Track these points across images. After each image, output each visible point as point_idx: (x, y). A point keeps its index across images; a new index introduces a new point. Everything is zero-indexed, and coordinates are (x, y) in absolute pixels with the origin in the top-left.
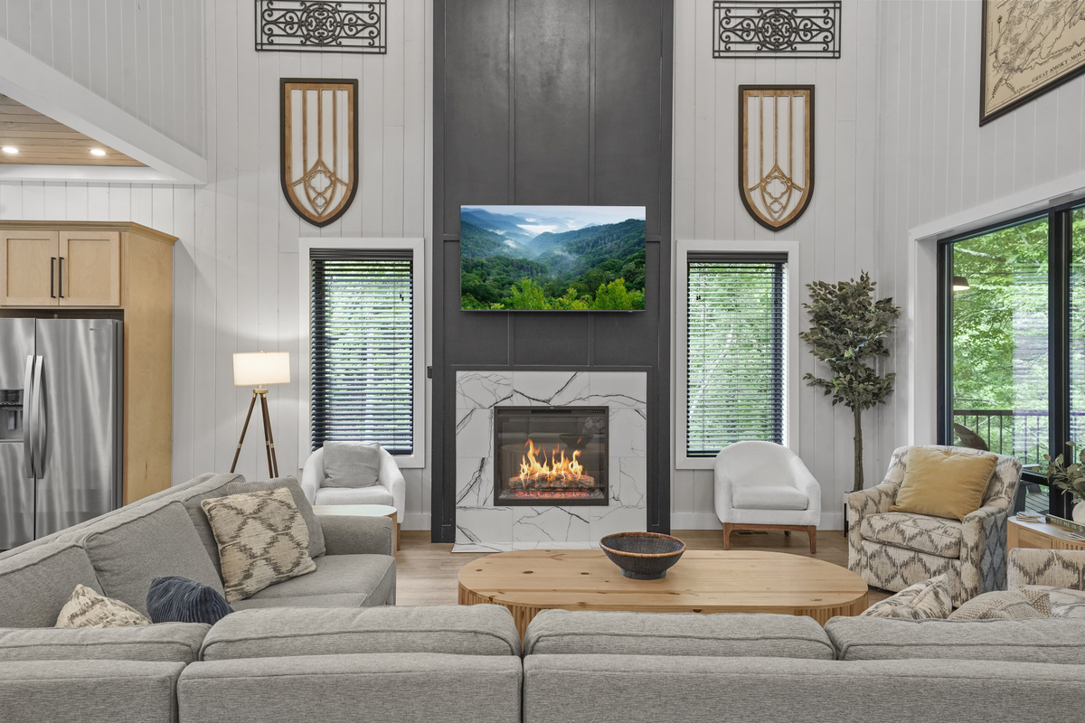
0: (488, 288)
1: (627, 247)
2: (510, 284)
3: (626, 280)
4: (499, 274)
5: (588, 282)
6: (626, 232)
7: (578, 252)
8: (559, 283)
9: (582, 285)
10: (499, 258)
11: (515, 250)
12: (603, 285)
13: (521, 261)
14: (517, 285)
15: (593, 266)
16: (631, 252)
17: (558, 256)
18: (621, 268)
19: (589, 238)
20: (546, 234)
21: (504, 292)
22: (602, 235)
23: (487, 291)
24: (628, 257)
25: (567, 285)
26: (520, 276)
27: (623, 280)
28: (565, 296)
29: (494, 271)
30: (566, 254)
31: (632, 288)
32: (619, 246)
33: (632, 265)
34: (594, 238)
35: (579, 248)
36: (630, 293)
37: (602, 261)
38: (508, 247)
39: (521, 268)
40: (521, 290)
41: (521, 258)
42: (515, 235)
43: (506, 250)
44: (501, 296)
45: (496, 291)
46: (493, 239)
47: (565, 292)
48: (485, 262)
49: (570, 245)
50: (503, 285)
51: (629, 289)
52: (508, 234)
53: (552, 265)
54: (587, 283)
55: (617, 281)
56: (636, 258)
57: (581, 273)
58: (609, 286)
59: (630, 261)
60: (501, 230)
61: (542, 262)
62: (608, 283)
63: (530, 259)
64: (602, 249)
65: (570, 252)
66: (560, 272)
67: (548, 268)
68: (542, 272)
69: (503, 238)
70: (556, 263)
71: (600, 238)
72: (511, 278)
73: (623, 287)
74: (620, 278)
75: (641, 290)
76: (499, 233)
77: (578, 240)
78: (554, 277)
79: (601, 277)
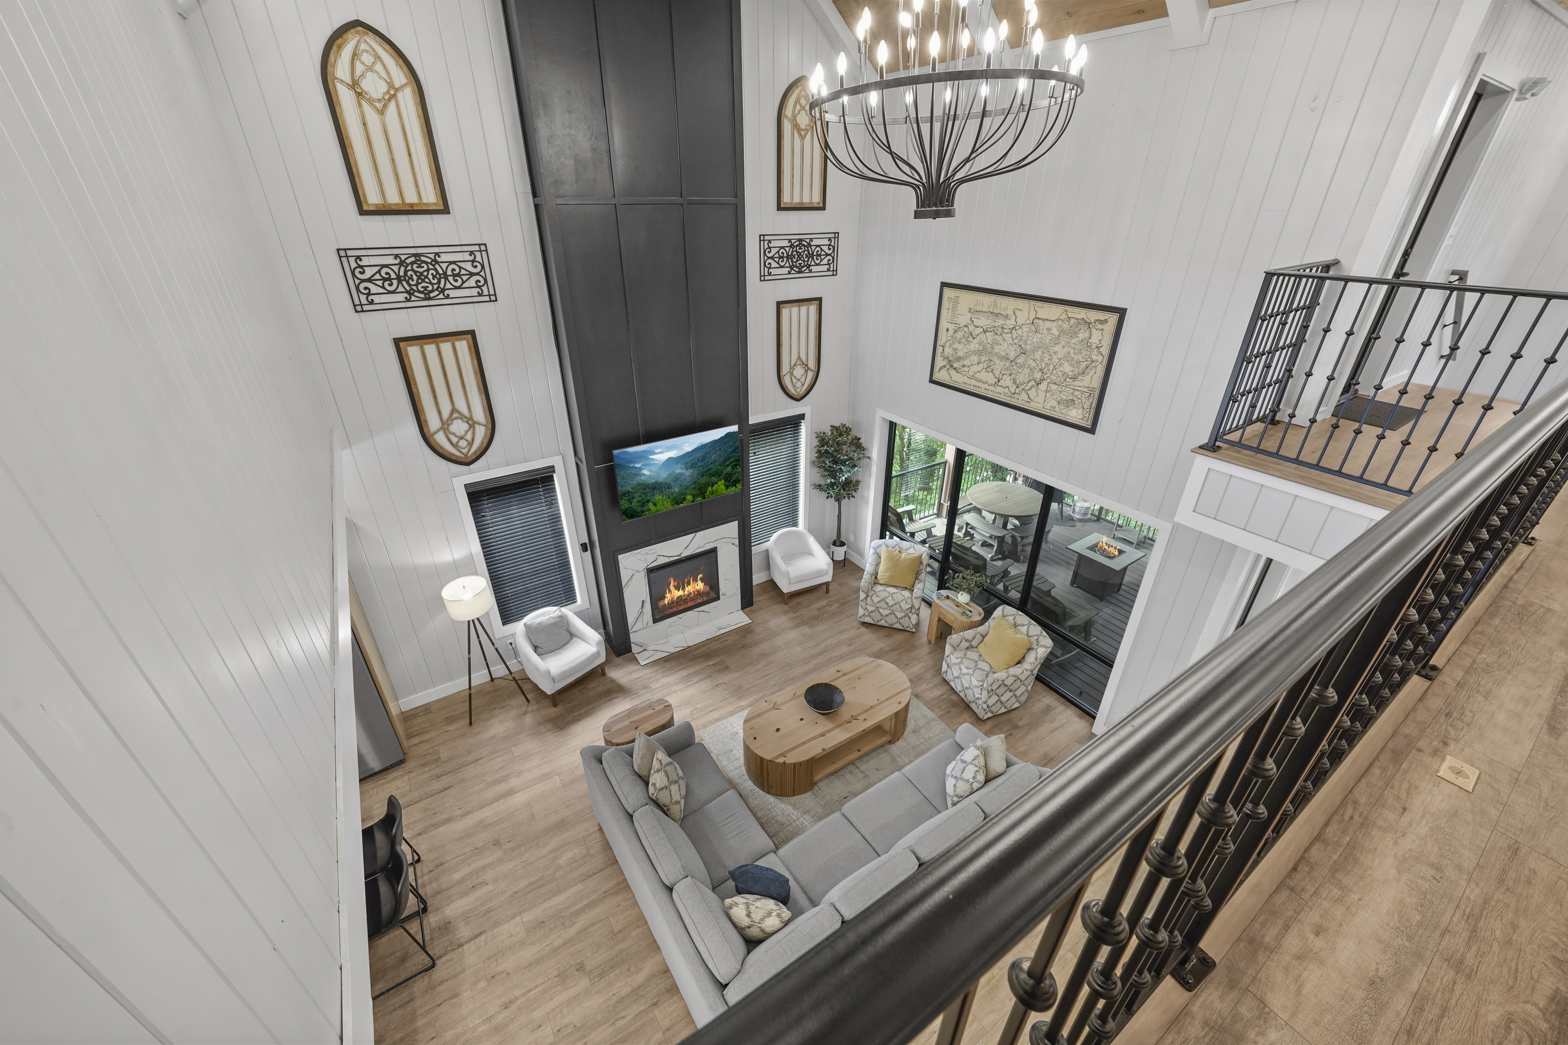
0: (634, 508)
1: (726, 455)
2: (648, 502)
3: (726, 481)
4: (640, 497)
5: (700, 489)
6: (725, 443)
7: (692, 468)
8: (681, 494)
9: (695, 492)
10: (639, 485)
11: (650, 476)
12: (710, 488)
13: (654, 483)
14: (653, 502)
15: (703, 476)
16: (729, 459)
17: (679, 474)
18: (722, 472)
19: (699, 455)
20: (670, 459)
21: (645, 509)
22: (708, 450)
23: (633, 510)
24: (727, 463)
25: (686, 493)
26: (654, 495)
27: (723, 481)
28: (684, 502)
29: (636, 495)
30: (684, 471)
31: (729, 486)
32: (720, 456)
33: (729, 468)
34: (703, 453)
35: (692, 464)
36: (728, 490)
37: (709, 470)
38: (645, 475)
39: (654, 488)
40: (655, 505)
41: (654, 481)
42: (649, 465)
43: (643, 478)
44: (643, 512)
45: (639, 509)
46: (633, 471)
47: (684, 499)
48: (630, 490)
49: (686, 463)
50: (643, 504)
51: (727, 487)
52: (644, 465)
53: (675, 481)
54: (698, 489)
55: (720, 483)
56: (732, 462)
57: (695, 483)
58: (714, 488)
59: (728, 465)
60: (639, 463)
61: (668, 481)
62: (713, 486)
63: (660, 481)
64: (708, 461)
65: (687, 469)
66: (681, 485)
67: (672, 484)
68: (668, 488)
69: (640, 469)
70: (678, 479)
71: (707, 453)
72: (648, 498)
73: (723, 487)
74: (721, 480)
75: (735, 486)
76: (638, 465)
77: (692, 458)
78: (676, 490)
79: (708, 483)
